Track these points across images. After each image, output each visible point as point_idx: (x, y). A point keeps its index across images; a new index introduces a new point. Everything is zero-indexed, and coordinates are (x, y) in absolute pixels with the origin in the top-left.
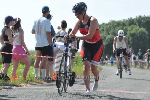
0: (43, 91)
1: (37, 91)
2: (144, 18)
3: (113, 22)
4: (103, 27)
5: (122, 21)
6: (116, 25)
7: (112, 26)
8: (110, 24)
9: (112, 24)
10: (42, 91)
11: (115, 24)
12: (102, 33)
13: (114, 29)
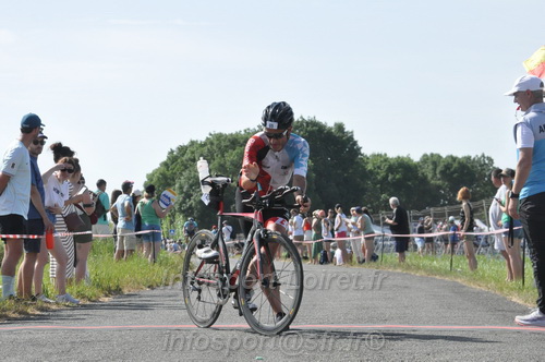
0: (31, 336)
1: (13, 336)
2: (302, 125)
3: (219, 137)
4: (193, 152)
5: (243, 133)
6: (226, 146)
7: (214, 147)
8: (209, 142)
9: (216, 142)
10: (27, 337)
11: (223, 144)
12: (191, 169)
13: (223, 156)
